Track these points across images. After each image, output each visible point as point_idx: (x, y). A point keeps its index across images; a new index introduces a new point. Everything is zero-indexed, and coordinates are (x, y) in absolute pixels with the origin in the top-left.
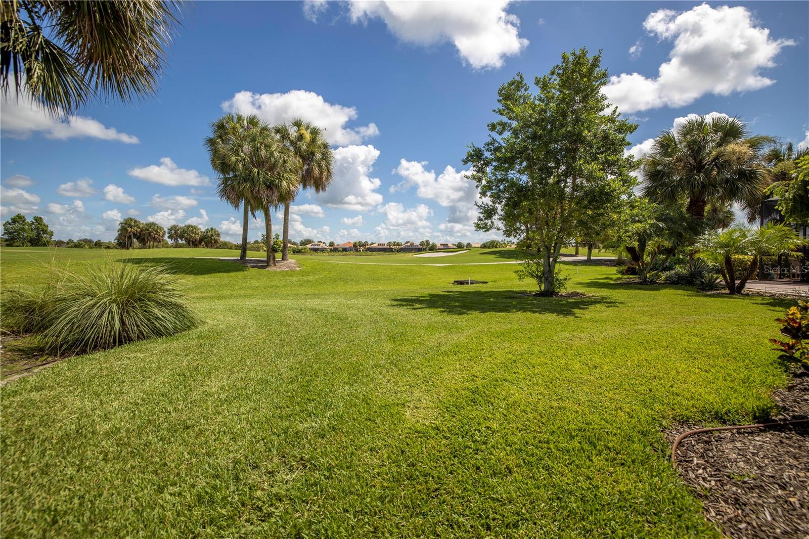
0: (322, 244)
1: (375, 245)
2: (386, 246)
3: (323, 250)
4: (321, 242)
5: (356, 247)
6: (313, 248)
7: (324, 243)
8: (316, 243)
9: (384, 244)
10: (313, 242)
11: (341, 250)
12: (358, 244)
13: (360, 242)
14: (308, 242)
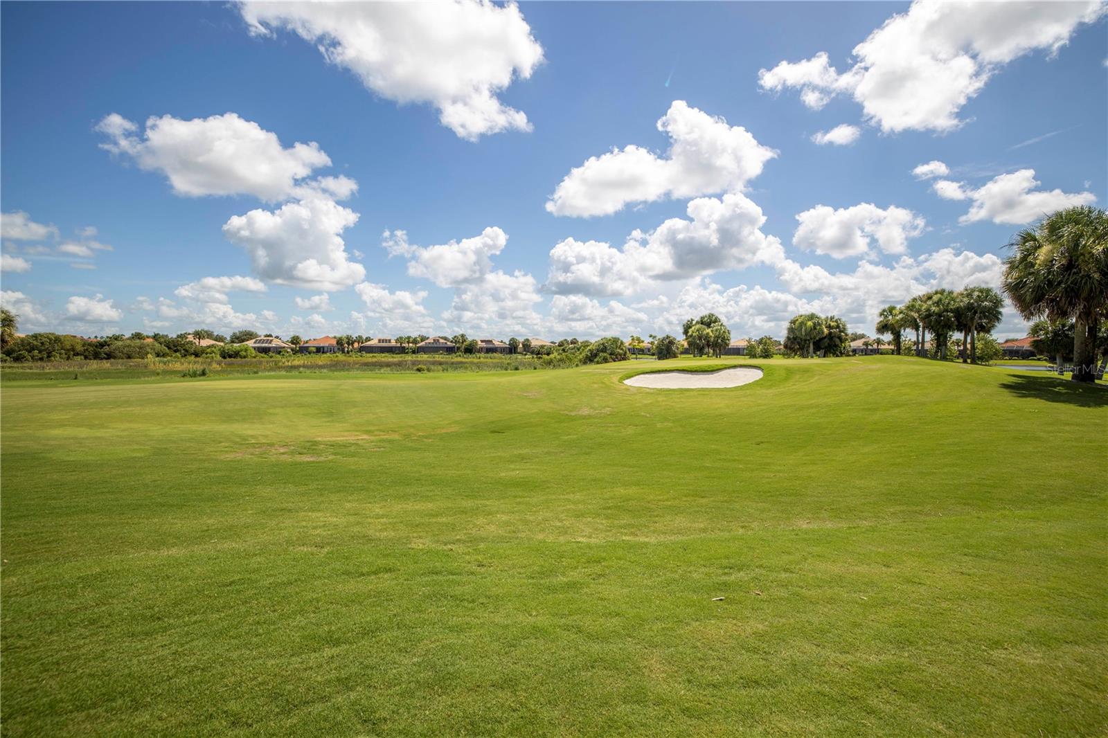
0: (275, 340)
1: (374, 342)
2: (393, 343)
3: (279, 351)
4: (270, 336)
5: (342, 345)
6: (258, 348)
7: (277, 337)
8: (262, 338)
9: (390, 341)
10: (256, 336)
11: (314, 349)
12: (346, 340)
13: (348, 338)
14: (248, 335)
